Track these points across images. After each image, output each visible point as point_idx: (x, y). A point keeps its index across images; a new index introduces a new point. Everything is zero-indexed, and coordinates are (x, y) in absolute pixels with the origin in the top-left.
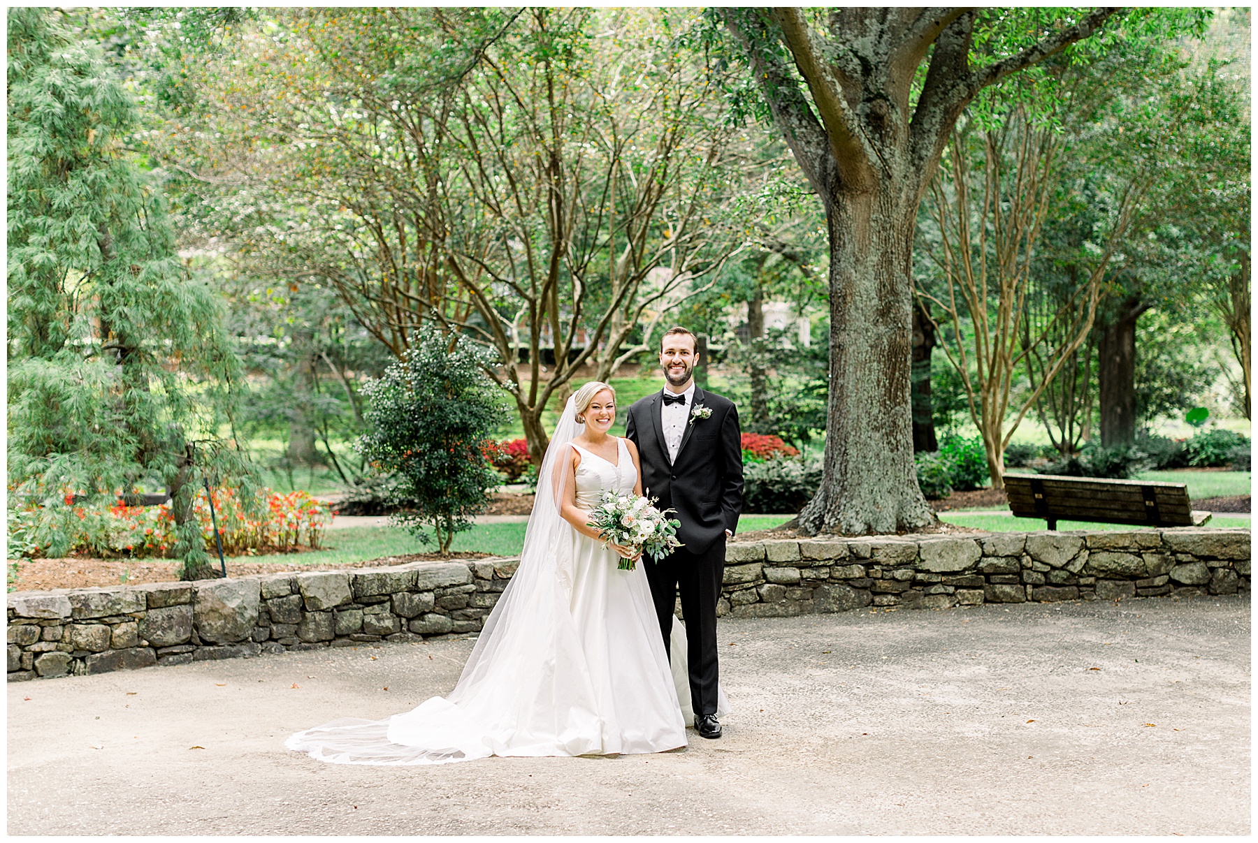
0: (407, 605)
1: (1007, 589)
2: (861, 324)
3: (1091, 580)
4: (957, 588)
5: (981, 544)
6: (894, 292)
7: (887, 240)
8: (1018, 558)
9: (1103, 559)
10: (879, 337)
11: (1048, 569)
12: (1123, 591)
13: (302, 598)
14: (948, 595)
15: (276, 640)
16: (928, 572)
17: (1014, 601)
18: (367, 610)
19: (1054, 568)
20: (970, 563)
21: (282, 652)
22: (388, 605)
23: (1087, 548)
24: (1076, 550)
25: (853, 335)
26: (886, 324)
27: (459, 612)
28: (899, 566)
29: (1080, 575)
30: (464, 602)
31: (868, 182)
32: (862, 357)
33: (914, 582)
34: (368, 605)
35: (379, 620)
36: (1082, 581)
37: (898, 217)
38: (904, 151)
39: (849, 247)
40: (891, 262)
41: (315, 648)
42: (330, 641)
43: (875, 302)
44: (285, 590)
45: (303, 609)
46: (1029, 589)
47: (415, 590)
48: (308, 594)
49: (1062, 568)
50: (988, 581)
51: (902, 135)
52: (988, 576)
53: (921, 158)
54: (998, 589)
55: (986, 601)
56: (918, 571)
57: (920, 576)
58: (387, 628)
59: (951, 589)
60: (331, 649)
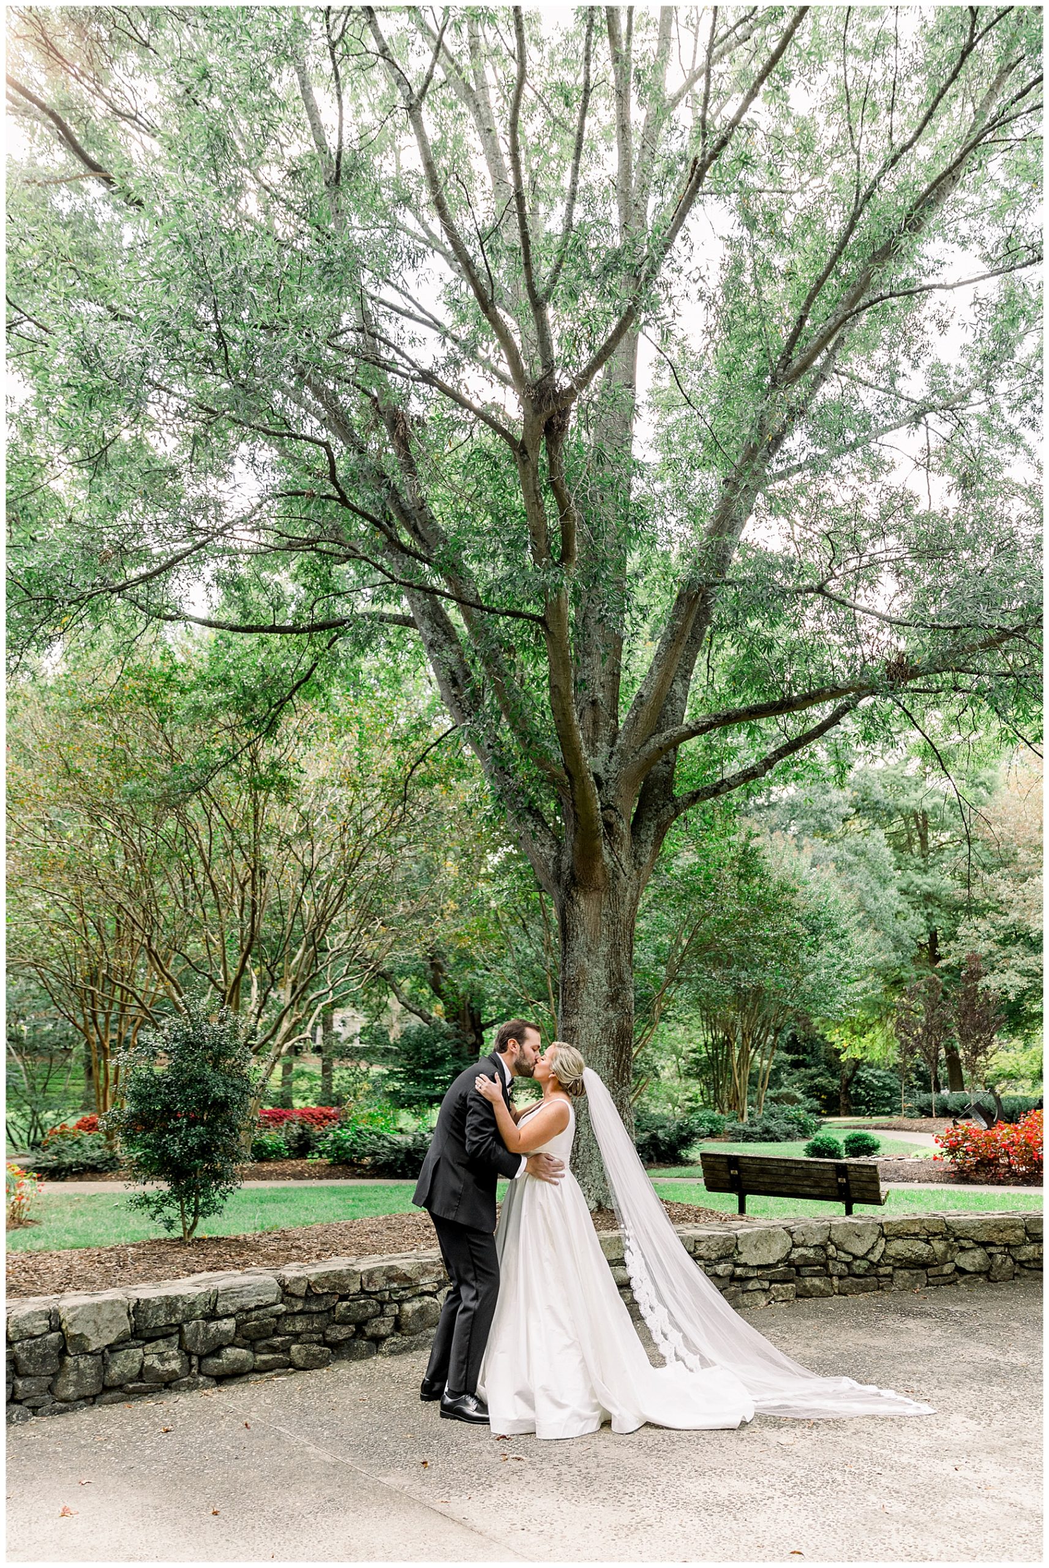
0: (200, 1337)
1: (817, 1281)
2: (593, 1008)
3: (889, 1269)
4: (771, 1282)
5: (791, 1233)
6: (621, 980)
7: (615, 933)
8: (823, 1247)
9: (898, 1247)
10: (609, 1021)
11: (849, 1259)
12: (917, 1281)
13: (63, 1337)
14: (764, 1290)
15: (20, 1402)
16: (745, 1265)
17: (824, 1294)
18: (149, 1347)
19: (856, 1258)
20: (783, 1255)
21: (26, 1419)
22: (175, 1339)
23: (884, 1236)
24: (874, 1238)
25: (585, 1019)
26: (615, 1010)
27: (263, 1343)
28: (721, 1259)
29: (878, 1265)
30: (271, 1328)
31: (601, 881)
32: (593, 1040)
33: (733, 1278)
34: (149, 1340)
35: (163, 1360)
36: (882, 1270)
37: (624, 912)
38: (628, 856)
39: (582, 939)
40: (618, 954)
41: (74, 1409)
42: (95, 1397)
43: (605, 988)
44: (40, 1326)
45: (63, 1353)
46: (836, 1282)
47: (212, 1316)
48: (73, 1331)
49: (863, 1258)
50: (798, 1274)
51: (627, 842)
52: (798, 1267)
53: (640, 864)
54: (808, 1282)
55: (798, 1296)
56: (737, 1265)
57: (739, 1271)
58: (174, 1372)
59: (766, 1284)
60: (97, 1410)
